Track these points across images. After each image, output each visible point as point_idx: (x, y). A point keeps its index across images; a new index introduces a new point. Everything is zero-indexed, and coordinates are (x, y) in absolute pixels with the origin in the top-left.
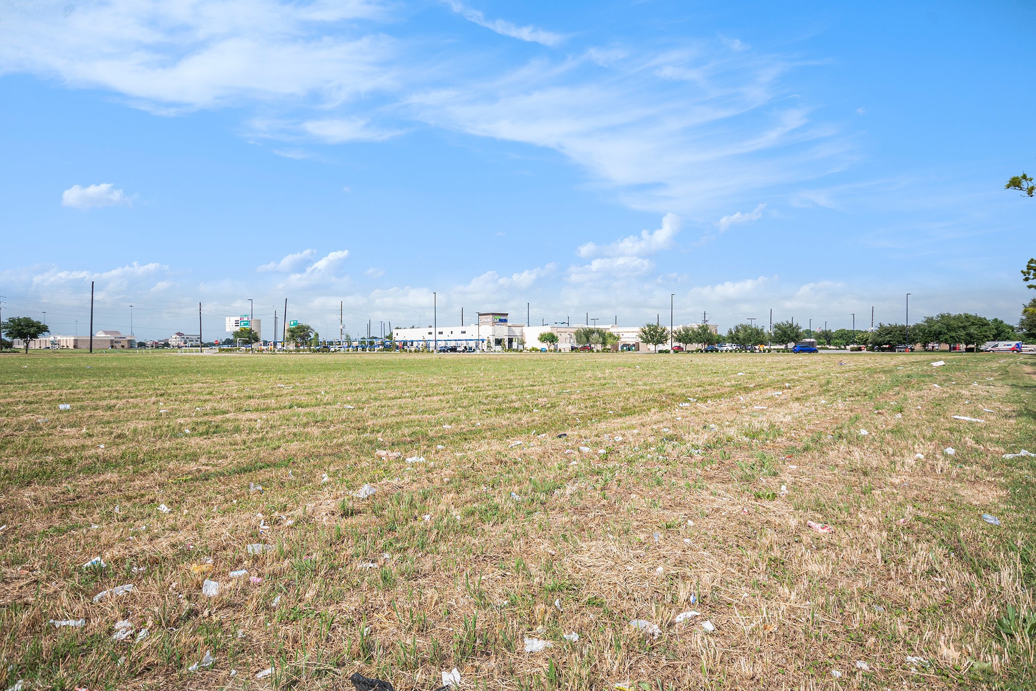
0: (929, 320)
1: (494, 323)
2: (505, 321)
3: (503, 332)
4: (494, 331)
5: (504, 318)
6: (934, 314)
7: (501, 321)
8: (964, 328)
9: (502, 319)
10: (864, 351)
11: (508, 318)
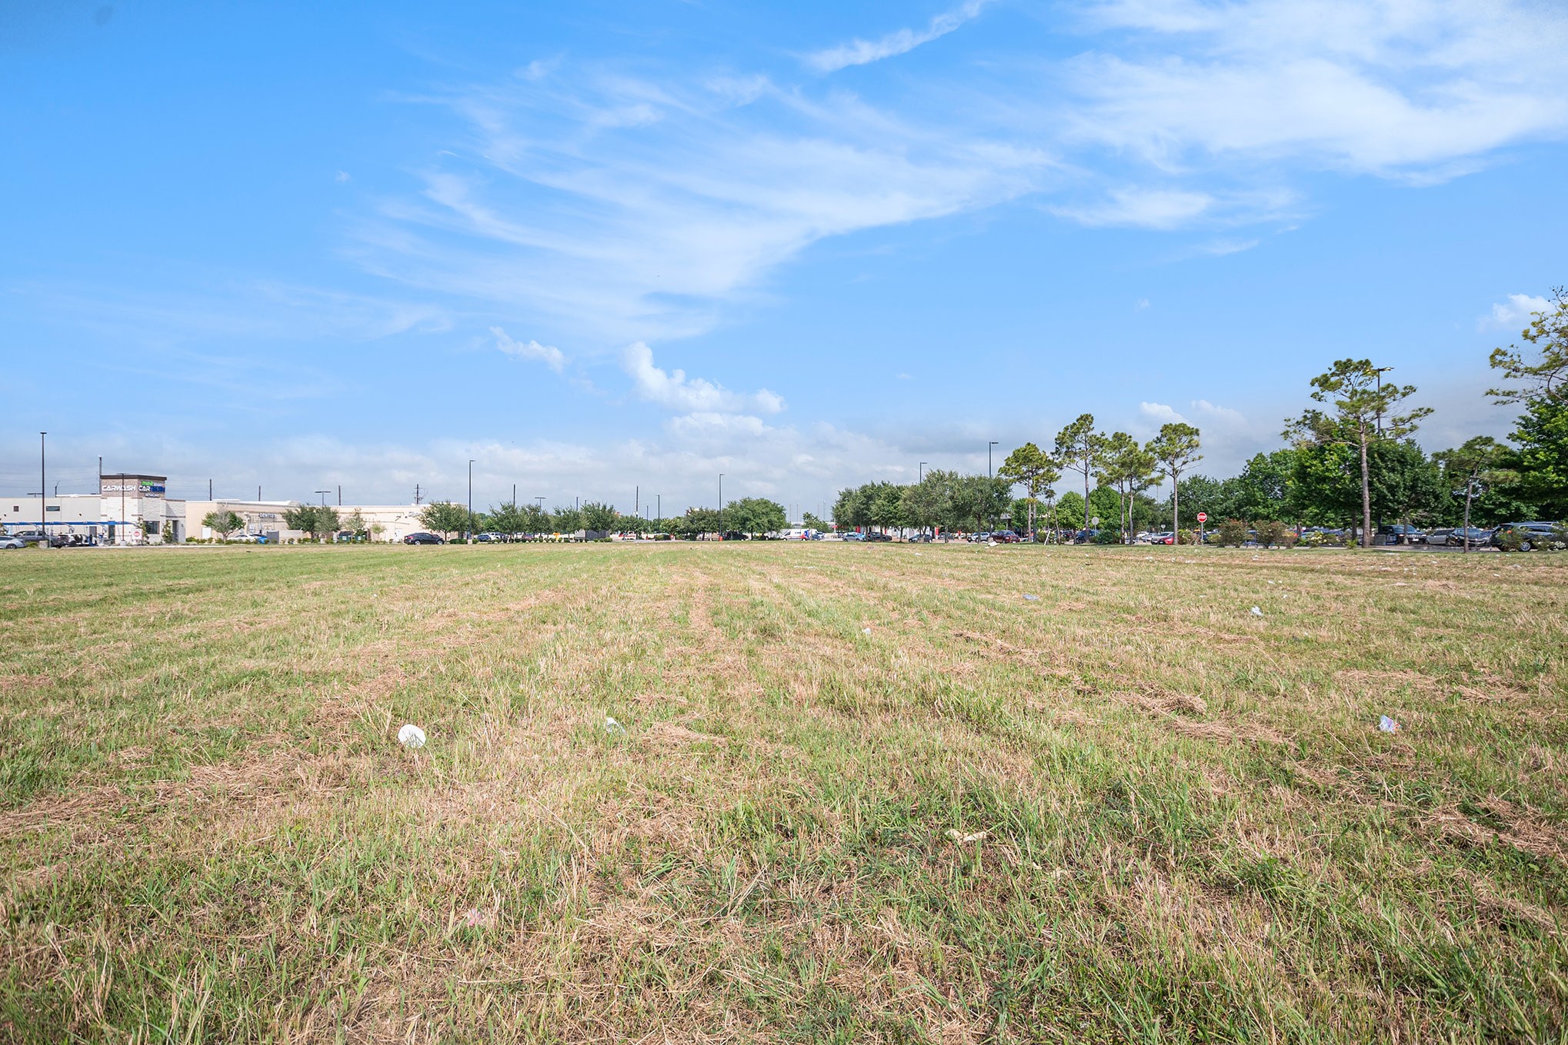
0: (733, 505)
1: (142, 493)
2: (162, 490)
3: (156, 509)
4: (141, 507)
5: (160, 485)
6: (738, 500)
7: (154, 489)
8: (767, 514)
9: (156, 486)
10: (673, 540)
11: (167, 485)
